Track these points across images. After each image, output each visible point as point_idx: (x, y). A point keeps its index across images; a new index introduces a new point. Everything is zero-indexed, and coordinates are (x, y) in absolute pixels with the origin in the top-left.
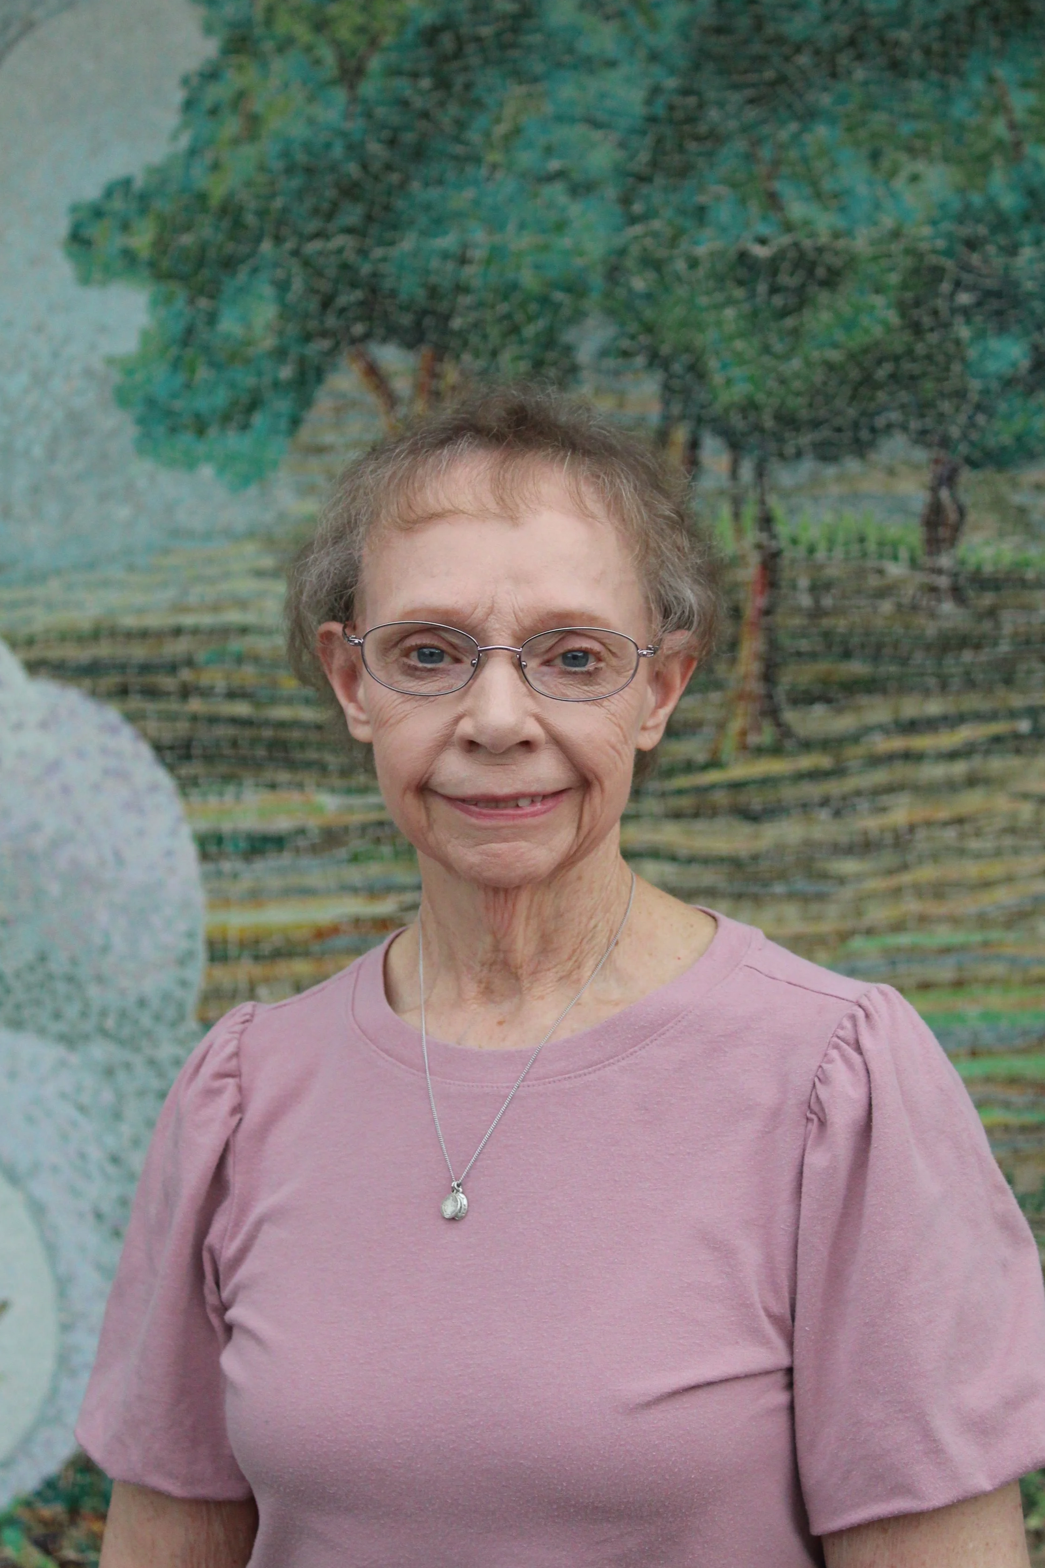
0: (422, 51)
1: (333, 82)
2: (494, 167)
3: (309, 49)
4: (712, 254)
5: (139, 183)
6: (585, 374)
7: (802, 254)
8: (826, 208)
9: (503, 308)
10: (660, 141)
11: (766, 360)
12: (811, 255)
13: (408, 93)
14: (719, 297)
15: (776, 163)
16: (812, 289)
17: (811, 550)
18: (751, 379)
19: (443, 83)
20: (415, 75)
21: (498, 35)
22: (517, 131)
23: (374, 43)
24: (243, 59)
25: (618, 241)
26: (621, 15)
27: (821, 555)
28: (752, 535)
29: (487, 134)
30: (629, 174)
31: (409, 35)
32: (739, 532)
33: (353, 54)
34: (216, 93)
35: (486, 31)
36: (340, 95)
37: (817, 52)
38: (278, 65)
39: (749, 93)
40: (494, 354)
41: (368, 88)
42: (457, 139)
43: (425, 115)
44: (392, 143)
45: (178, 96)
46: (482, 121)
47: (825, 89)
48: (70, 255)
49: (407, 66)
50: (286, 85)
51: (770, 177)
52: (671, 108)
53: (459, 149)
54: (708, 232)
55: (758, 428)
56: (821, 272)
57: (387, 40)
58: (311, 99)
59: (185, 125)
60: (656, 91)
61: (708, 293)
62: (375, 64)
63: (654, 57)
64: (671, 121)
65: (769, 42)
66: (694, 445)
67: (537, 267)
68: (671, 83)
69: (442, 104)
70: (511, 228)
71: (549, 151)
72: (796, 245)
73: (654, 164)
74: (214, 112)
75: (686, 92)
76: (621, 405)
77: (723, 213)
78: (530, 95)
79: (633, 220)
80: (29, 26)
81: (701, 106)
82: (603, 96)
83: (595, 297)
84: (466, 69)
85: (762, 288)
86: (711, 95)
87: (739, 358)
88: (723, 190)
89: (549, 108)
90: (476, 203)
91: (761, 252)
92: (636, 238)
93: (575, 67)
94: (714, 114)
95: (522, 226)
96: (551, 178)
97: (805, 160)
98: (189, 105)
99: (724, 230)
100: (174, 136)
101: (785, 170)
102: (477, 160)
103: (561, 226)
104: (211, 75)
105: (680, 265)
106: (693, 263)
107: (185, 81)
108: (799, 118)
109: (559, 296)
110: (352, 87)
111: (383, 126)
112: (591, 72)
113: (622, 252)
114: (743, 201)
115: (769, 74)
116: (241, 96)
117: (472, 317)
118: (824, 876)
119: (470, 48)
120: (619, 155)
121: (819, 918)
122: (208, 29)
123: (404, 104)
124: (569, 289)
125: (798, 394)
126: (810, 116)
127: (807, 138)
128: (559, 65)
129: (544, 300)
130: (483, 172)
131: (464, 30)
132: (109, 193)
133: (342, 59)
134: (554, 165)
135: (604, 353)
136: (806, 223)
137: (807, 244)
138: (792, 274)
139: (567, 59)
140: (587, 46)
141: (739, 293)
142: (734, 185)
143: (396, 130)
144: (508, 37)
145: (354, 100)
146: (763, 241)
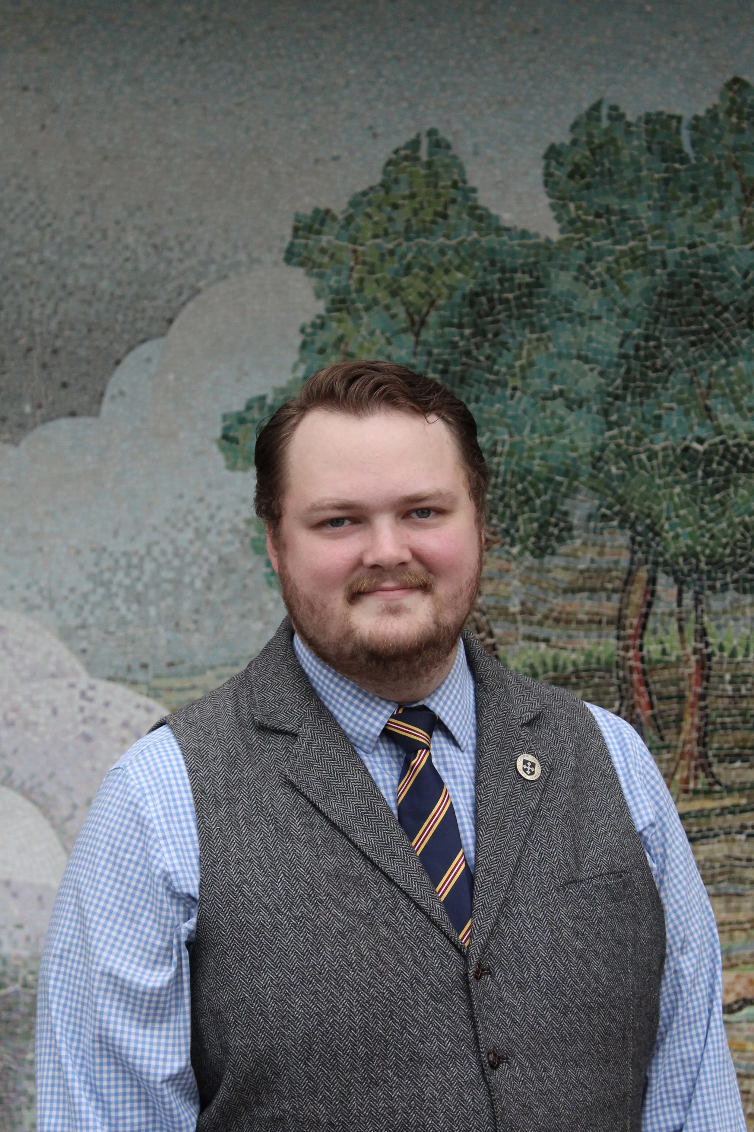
0: (466, 310)
1: (404, 331)
2: (515, 389)
3: (387, 308)
4: (664, 449)
5: (269, 401)
6: (575, 533)
7: (727, 449)
8: (744, 418)
9: (520, 486)
10: (628, 371)
11: (703, 522)
12: (735, 450)
13: (457, 339)
14: (669, 479)
15: (709, 387)
16: (734, 474)
17: (733, 654)
18: (691, 535)
19: (480, 332)
20: (461, 326)
21: (517, 298)
22: (531, 364)
23: (432, 304)
24: (344, 315)
25: (600, 441)
26: (603, 284)
27: (740, 658)
28: (691, 644)
29: (510, 367)
30: (609, 395)
31: (457, 297)
32: (683, 641)
33: (419, 312)
34: (323, 338)
35: (510, 296)
36: (409, 339)
37: (739, 310)
38: (366, 318)
39: (693, 338)
40: (514, 518)
41: (427, 335)
42: (490, 371)
43: (468, 353)
44: (444, 372)
45: (298, 341)
46: (507, 357)
47: (744, 336)
48: (222, 449)
49: (456, 321)
50: (372, 333)
51: (707, 396)
52: (637, 348)
53: (492, 377)
54: (662, 435)
55: (697, 569)
56: (741, 462)
57: (441, 302)
58: (389, 342)
59: (302, 360)
60: (627, 336)
61: (661, 477)
62: (433, 318)
63: (625, 313)
64: (636, 357)
65: (705, 303)
66: (652, 581)
67: (543, 458)
68: (636, 331)
69: (478, 347)
70: (526, 431)
71: (552, 377)
72: (723, 442)
73: (625, 388)
74: (322, 351)
75: (647, 338)
76: (601, 554)
77: (673, 421)
78: (539, 340)
79: (610, 426)
80: (196, 291)
81: (658, 347)
82: (590, 339)
83: (583, 479)
84: (496, 322)
85: (700, 473)
86: (664, 340)
87: (684, 522)
88: (674, 405)
89: (553, 349)
90: (502, 414)
91: (700, 448)
92: (612, 438)
93: (571, 320)
94: (668, 353)
95: (533, 430)
96: (554, 397)
97: (729, 384)
98: (304, 346)
99: (673, 432)
100: (295, 368)
101: (716, 391)
102: (504, 385)
103: (560, 430)
104: (320, 325)
105: (643, 457)
106: (652, 455)
107: (302, 331)
108: (726, 356)
109: (559, 478)
110: (417, 335)
111: (437, 362)
112: (582, 324)
113: (603, 448)
114: (687, 413)
115: (706, 326)
116: (341, 339)
117: (499, 492)
118: (742, 881)
119: (499, 307)
120: (602, 380)
121: (738, 909)
122: (318, 295)
123: (454, 345)
124: (566, 474)
125: (725, 546)
126: (734, 353)
127: (731, 369)
128: (561, 319)
129: (549, 480)
130: (509, 392)
131: (496, 296)
132: (249, 407)
133: (410, 315)
134: (556, 388)
135: (590, 517)
136: (731, 427)
137: (730, 442)
138: (720, 464)
139: (566, 315)
140: (578, 306)
141: (684, 476)
142: (680, 402)
143: (446, 363)
144: (525, 300)
145: (417, 343)
146: (700, 441)
